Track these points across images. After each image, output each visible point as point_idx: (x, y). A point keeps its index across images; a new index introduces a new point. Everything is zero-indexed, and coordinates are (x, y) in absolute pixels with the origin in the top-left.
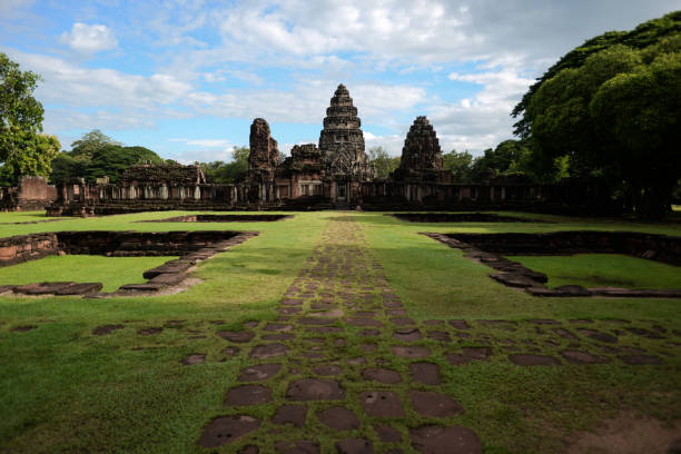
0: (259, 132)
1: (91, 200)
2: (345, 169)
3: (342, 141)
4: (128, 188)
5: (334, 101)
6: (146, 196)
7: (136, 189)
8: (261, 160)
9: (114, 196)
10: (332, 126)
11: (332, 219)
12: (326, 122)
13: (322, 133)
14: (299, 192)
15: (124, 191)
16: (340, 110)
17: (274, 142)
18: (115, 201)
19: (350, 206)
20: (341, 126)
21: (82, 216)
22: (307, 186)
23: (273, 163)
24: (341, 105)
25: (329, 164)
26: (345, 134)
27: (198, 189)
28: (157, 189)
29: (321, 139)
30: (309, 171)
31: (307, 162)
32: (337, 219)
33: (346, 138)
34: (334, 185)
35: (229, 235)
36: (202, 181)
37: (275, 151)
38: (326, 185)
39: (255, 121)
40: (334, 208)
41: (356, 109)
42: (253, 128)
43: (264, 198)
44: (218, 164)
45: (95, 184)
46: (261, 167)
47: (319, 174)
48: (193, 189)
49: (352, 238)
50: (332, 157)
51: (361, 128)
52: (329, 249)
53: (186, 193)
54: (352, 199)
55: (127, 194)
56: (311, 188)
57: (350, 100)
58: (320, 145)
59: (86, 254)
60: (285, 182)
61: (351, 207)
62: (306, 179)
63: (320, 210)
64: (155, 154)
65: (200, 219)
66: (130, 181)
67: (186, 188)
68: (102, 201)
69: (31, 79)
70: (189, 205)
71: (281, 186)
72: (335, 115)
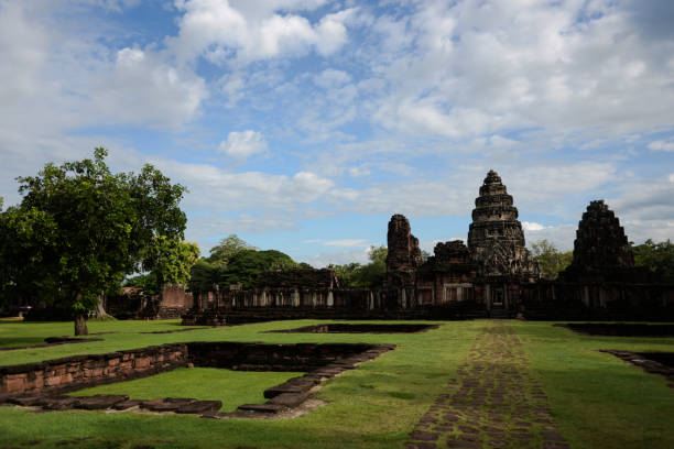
0: (398, 229)
1: (224, 308)
2: (501, 269)
3: (496, 236)
4: (259, 295)
5: (483, 190)
6: (278, 303)
7: (267, 295)
8: (401, 261)
9: (246, 304)
10: (483, 218)
11: (485, 330)
12: (475, 214)
13: (471, 227)
14: (445, 297)
15: (255, 298)
16: (492, 200)
17: (415, 241)
18: (246, 309)
19: (509, 313)
20: (493, 218)
21: (214, 325)
22: (454, 290)
23: (414, 264)
24: (492, 194)
25: (481, 263)
26: (499, 227)
27: (331, 295)
28: (288, 295)
29: (470, 235)
30: (458, 272)
31: (455, 261)
32: (491, 331)
33: (500, 232)
34: (488, 288)
35: (361, 349)
36: (335, 286)
37: (416, 251)
38: (477, 288)
39: (394, 218)
40: (488, 316)
41: (510, 198)
42: (391, 225)
43: (404, 305)
44: (353, 266)
45: (228, 290)
46: (401, 269)
47: (469, 275)
48: (326, 296)
49: (509, 354)
50: (484, 254)
51: (519, 219)
52: (478, 368)
53: (319, 300)
54: (509, 305)
55: (258, 301)
56: (459, 292)
57: (501, 187)
58: (469, 241)
59: (212, 366)
60: (429, 286)
61: (511, 315)
62: (452, 282)
63: (471, 318)
64: (288, 257)
65: (332, 329)
66: (262, 287)
67: (318, 294)
68: (234, 309)
69: (178, 191)
70: (321, 312)
71: (425, 291)
72: (486, 205)
